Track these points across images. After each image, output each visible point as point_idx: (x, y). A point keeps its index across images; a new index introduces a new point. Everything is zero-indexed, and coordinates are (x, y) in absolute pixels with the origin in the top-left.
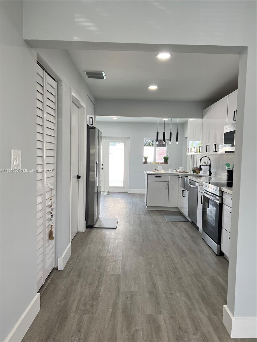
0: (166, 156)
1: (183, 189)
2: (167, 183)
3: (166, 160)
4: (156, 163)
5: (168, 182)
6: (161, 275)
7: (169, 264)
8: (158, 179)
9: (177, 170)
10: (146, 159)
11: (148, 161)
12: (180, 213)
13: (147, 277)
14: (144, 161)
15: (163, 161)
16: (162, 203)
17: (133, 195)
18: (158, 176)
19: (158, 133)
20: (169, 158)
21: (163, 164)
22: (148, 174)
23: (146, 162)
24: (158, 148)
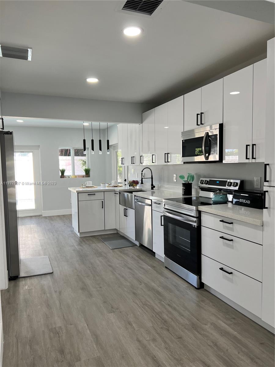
0: (87, 168)
1: (125, 208)
2: (102, 202)
3: (87, 172)
4: (76, 177)
5: (103, 200)
6: (154, 340)
7: (153, 316)
8: (92, 197)
9: (109, 184)
10: (63, 172)
11: (65, 174)
12: (120, 235)
13: (139, 349)
14: (60, 174)
15: (84, 174)
16: (96, 226)
17: (51, 218)
18: (91, 194)
19: (84, 141)
20: (91, 170)
21: (84, 177)
22: (78, 193)
23: (63, 176)
24: (76, 157)
